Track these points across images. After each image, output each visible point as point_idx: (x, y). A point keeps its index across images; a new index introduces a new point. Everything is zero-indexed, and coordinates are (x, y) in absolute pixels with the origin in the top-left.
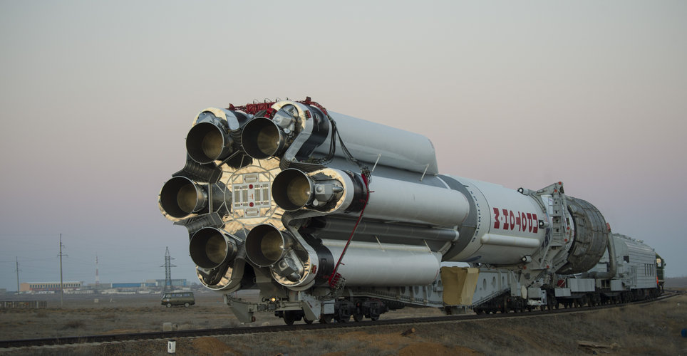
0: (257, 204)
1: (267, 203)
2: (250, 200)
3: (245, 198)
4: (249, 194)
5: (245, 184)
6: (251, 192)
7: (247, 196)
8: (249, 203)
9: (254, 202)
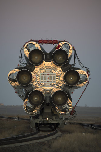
0: (50, 81)
1: (55, 81)
2: (47, 80)
3: (45, 79)
4: (47, 77)
5: (45, 73)
6: (48, 77)
7: (46, 78)
8: (47, 81)
9: (49, 81)
